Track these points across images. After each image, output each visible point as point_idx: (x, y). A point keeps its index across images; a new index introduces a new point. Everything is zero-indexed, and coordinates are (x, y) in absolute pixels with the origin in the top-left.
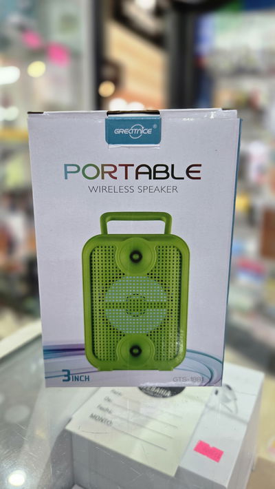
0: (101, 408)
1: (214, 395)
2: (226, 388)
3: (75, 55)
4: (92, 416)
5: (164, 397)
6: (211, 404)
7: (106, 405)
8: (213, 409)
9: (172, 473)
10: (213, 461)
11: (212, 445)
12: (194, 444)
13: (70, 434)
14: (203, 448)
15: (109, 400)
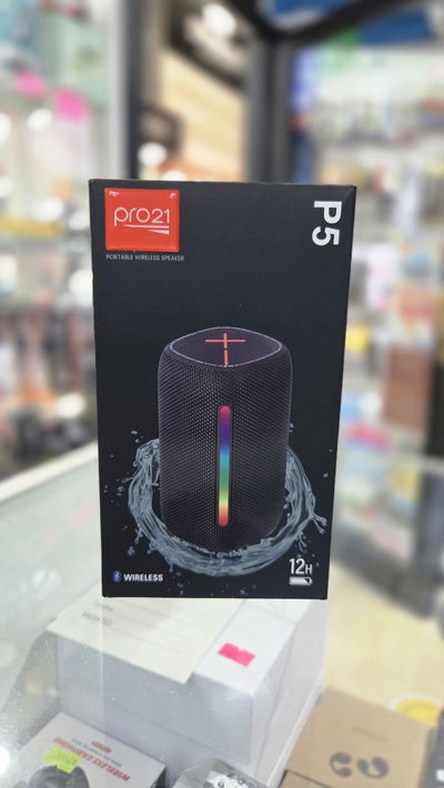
3: (99, 111)
12: (219, 646)
14: (229, 652)
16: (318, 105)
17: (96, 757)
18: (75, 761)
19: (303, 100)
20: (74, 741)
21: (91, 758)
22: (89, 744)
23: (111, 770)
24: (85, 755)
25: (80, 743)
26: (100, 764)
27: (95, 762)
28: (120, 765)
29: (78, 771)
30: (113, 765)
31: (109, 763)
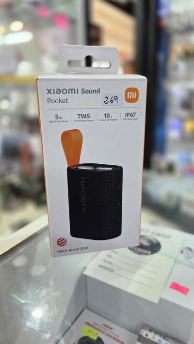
0: (105, 261)
1: (180, 254)
2: (188, 250)
4: (100, 266)
5: (147, 254)
6: (179, 259)
7: (108, 259)
8: (180, 262)
9: (156, 301)
10: (183, 294)
11: (181, 285)
12: (169, 284)
13: (86, 276)
14: (175, 286)
15: (110, 256)
16: (170, 15)
17: (106, 332)
18: (97, 334)
19: (163, 12)
20: (95, 323)
21: (104, 332)
22: (102, 325)
23: (115, 339)
24: (101, 331)
25: (97, 325)
26: (109, 335)
27: (106, 334)
28: (118, 336)
29: (99, 339)
30: (115, 337)
31: (113, 335)
